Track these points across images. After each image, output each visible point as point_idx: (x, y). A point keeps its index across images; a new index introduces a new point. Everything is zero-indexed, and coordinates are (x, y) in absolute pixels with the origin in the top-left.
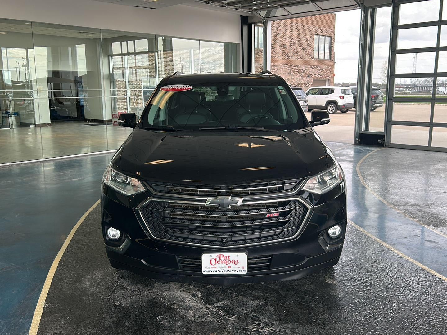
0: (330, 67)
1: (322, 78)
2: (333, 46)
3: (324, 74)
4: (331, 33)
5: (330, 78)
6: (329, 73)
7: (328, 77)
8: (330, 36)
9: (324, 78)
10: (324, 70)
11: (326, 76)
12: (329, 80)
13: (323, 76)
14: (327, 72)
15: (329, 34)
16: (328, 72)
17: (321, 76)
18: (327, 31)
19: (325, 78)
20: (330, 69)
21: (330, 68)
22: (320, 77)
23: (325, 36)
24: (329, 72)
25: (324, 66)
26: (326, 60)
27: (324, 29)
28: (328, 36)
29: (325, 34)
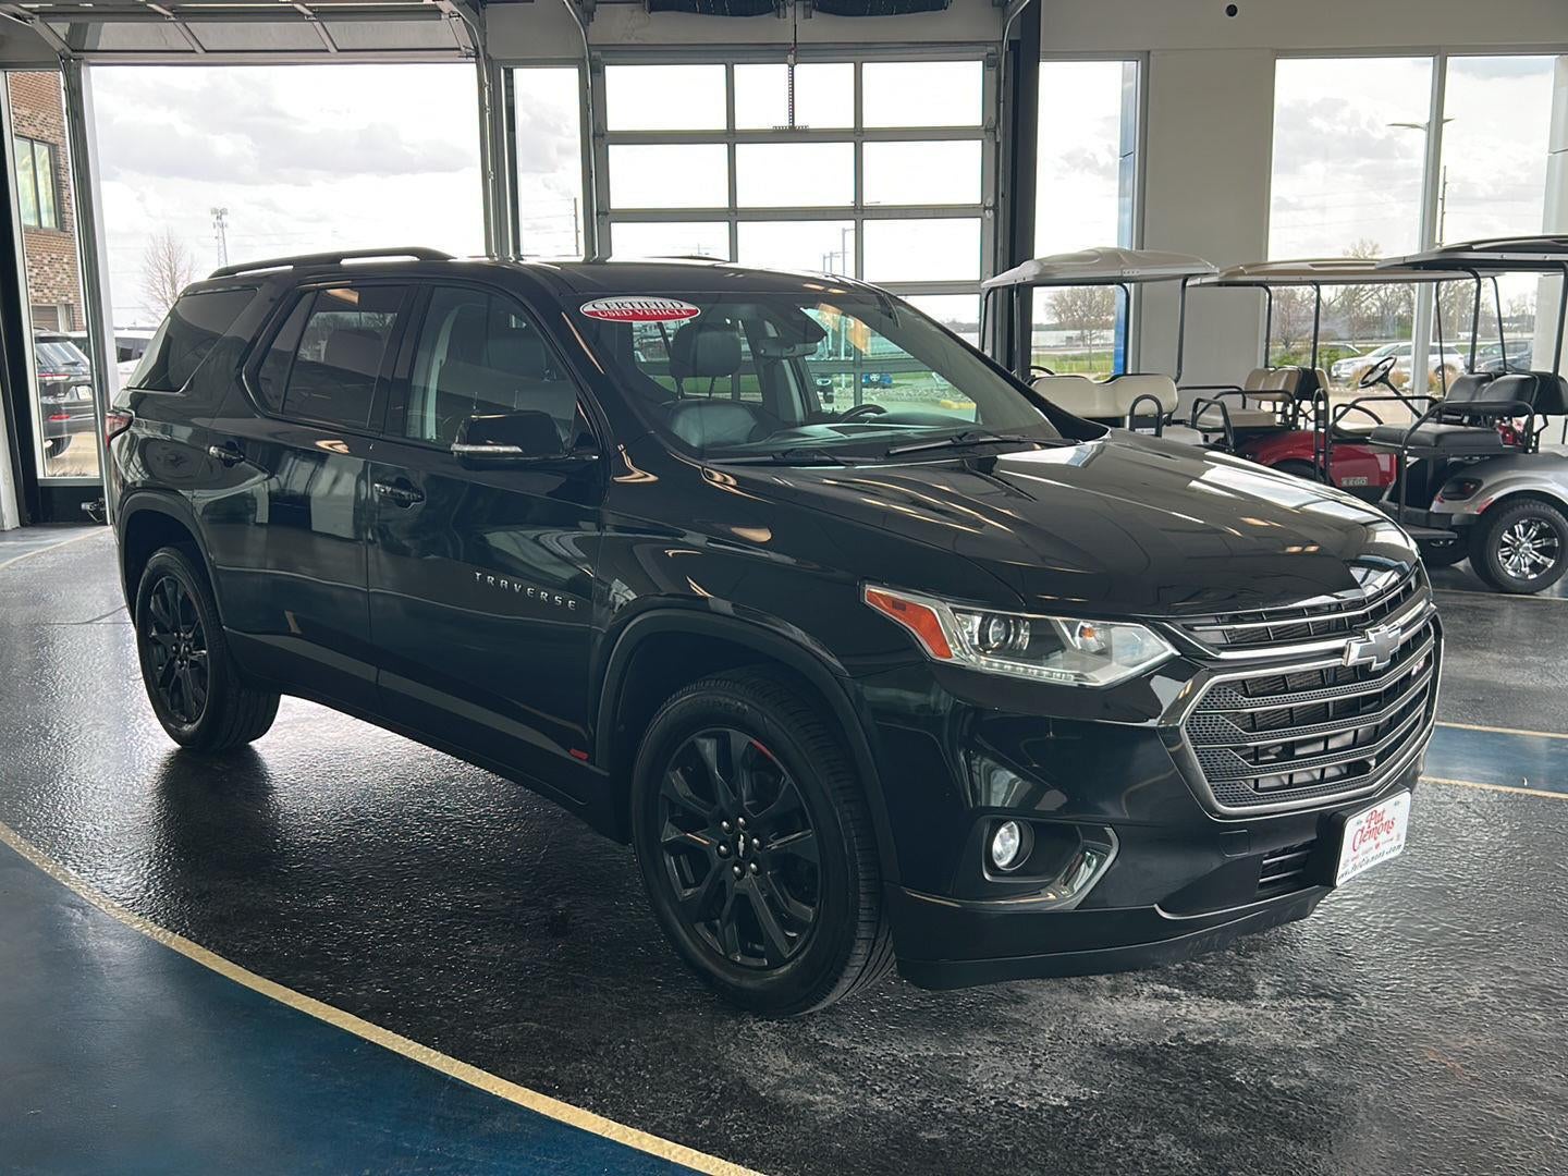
0: (65, 260)
1: (45, 301)
2: (64, 178)
3: (51, 284)
4: (53, 131)
5: (71, 302)
6: (66, 282)
7: (64, 298)
8: (50, 140)
9: (50, 302)
10: (46, 268)
11: (55, 292)
12: (68, 306)
13: (46, 291)
14: (58, 279)
15: (46, 133)
16: (62, 279)
17: (40, 294)
18: (37, 122)
19: (54, 301)
20: (66, 266)
21: (67, 263)
22: (35, 294)
23: (32, 140)
24: (65, 276)
25: (44, 254)
26: (48, 232)
27: (27, 112)
28: (43, 142)
29: (31, 132)
